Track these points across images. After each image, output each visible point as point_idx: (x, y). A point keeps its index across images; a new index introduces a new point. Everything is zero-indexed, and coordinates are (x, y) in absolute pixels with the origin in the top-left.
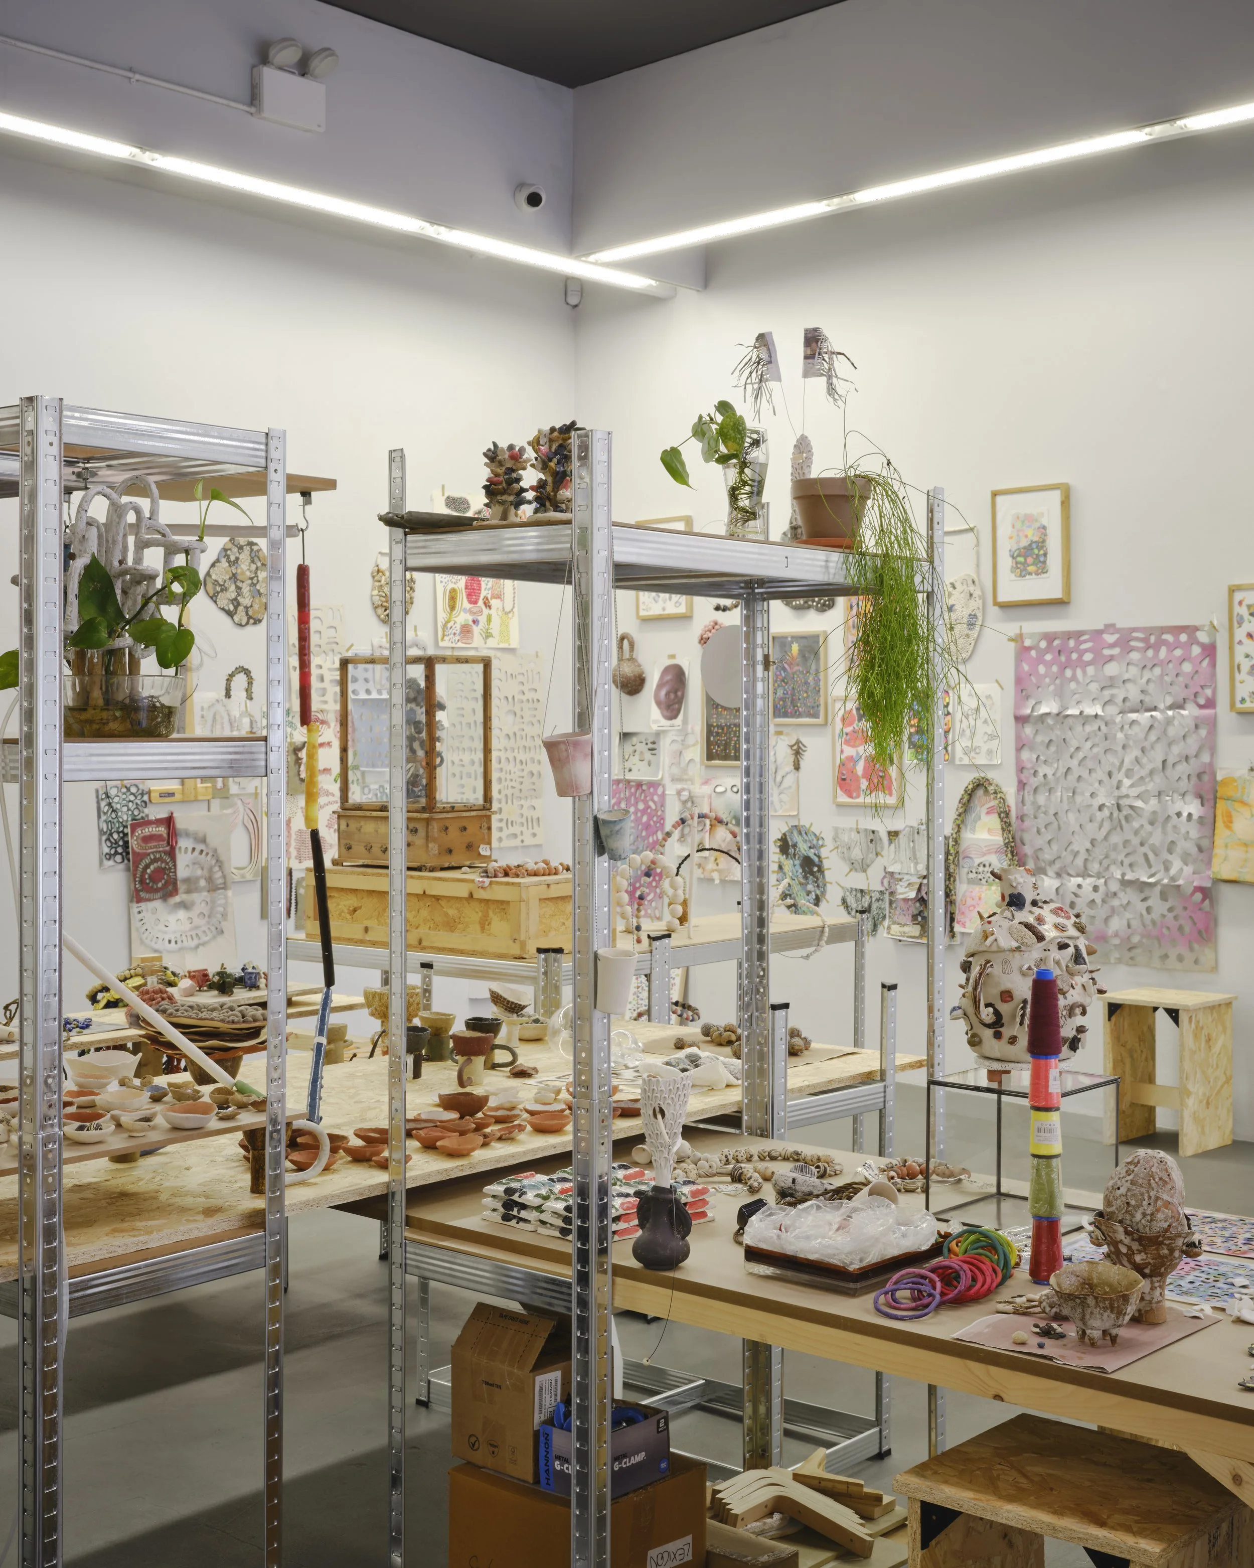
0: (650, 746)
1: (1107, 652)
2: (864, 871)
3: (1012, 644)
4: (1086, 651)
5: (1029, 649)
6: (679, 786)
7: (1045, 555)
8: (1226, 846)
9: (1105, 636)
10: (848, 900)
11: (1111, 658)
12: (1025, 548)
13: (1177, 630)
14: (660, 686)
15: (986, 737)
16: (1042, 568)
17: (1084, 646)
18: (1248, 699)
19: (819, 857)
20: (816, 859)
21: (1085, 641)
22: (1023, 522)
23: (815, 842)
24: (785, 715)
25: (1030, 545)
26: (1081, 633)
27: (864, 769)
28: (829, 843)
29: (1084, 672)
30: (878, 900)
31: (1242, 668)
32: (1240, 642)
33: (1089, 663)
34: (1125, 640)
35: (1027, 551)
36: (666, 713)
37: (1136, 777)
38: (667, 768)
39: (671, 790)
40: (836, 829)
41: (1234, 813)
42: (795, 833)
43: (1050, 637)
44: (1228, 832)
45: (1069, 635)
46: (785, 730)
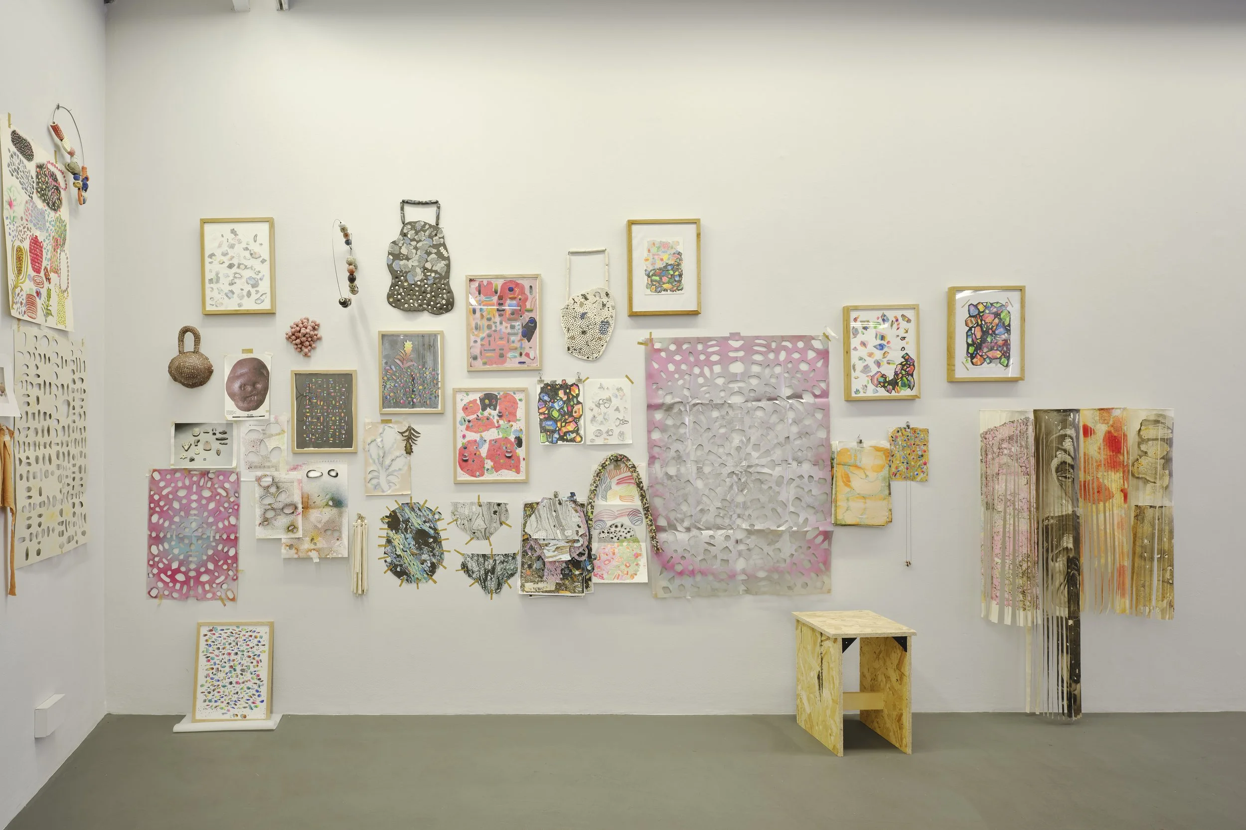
0: (219, 436)
1: (732, 354)
2: (487, 538)
3: (643, 347)
4: (714, 353)
5: (659, 351)
6: (259, 473)
7: (680, 275)
8: (848, 500)
9: (730, 342)
10: (469, 566)
11: (736, 359)
12: (660, 269)
13: (795, 339)
14: (232, 378)
15: (618, 422)
16: (677, 284)
17: (710, 350)
18: (861, 390)
19: (435, 529)
20: (432, 532)
21: (712, 346)
22: (659, 248)
23: (430, 516)
24: (397, 405)
25: (665, 267)
26: (710, 339)
27: (489, 450)
28: (447, 516)
29: (711, 370)
30: (502, 562)
31: (857, 367)
32: (855, 349)
33: (716, 363)
34: (749, 345)
35: (663, 271)
36: (241, 404)
37: (762, 450)
38: (242, 456)
39: (247, 477)
40: (455, 505)
41: (850, 475)
42: (407, 510)
43: (678, 342)
44: (848, 489)
45: (699, 340)
46: (394, 419)
